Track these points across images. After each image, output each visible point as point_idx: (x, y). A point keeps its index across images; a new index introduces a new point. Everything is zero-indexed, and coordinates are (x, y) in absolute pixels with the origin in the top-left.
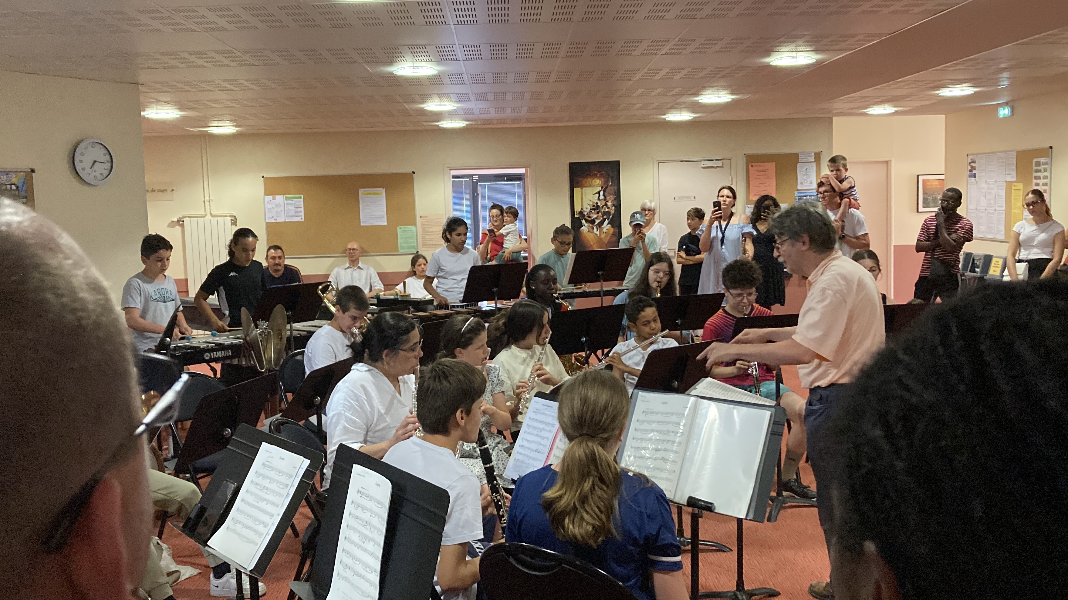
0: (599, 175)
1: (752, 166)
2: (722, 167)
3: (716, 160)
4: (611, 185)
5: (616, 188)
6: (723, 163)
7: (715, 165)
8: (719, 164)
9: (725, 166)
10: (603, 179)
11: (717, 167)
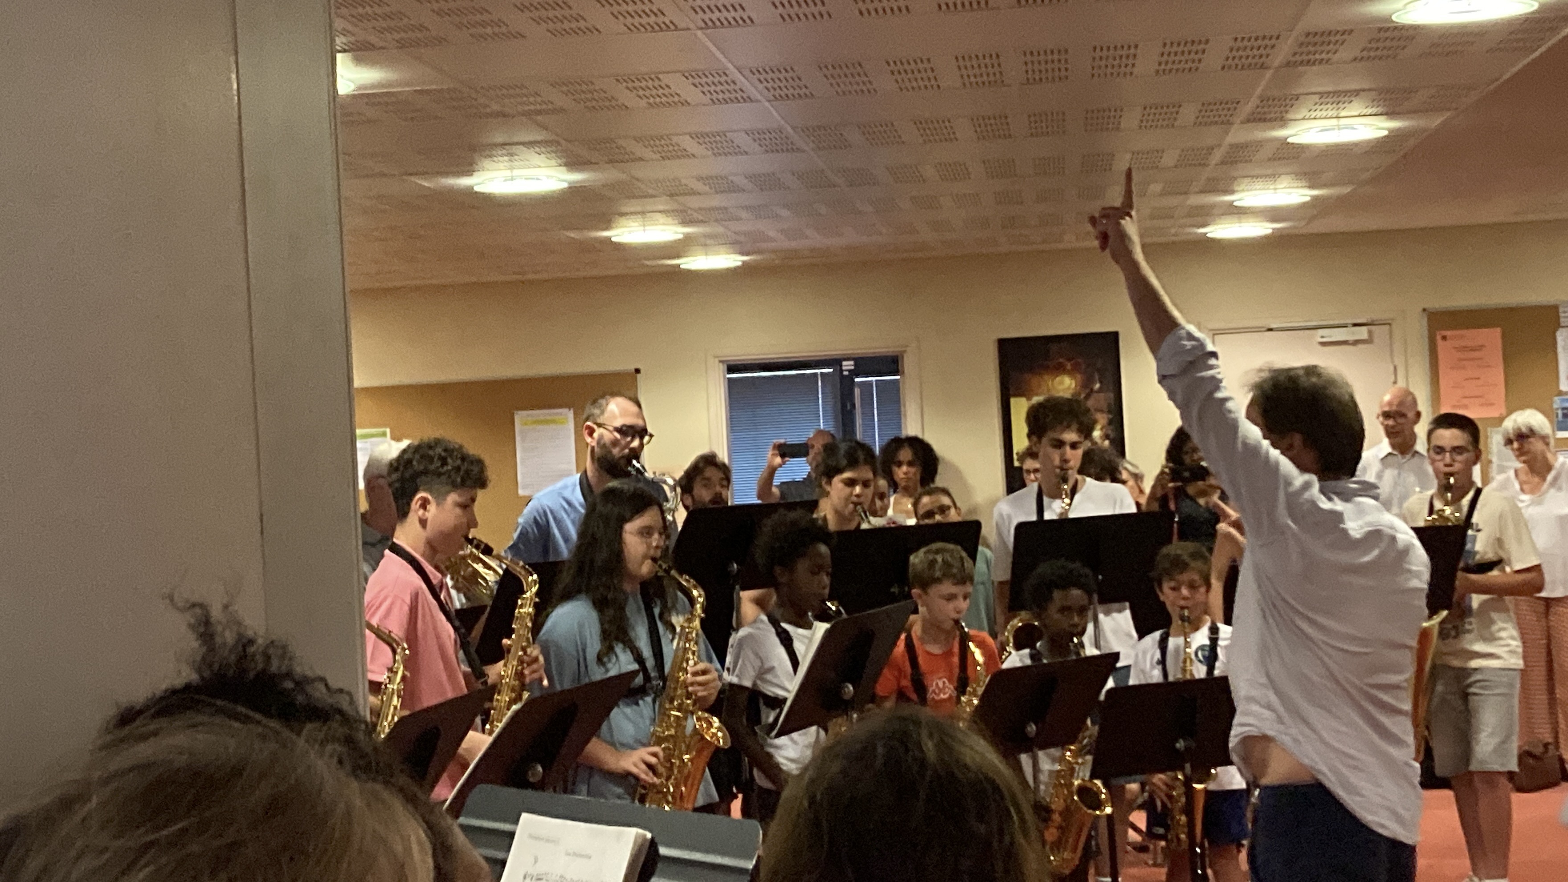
0: (1069, 367)
1: (1444, 338)
2: (1368, 341)
3: (1355, 325)
4: (1100, 390)
5: (1112, 395)
6: (1370, 333)
7: (1351, 338)
8: (1362, 333)
9: (1376, 340)
10: (1079, 376)
11: (1356, 342)
